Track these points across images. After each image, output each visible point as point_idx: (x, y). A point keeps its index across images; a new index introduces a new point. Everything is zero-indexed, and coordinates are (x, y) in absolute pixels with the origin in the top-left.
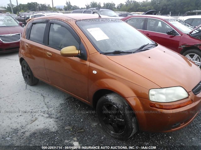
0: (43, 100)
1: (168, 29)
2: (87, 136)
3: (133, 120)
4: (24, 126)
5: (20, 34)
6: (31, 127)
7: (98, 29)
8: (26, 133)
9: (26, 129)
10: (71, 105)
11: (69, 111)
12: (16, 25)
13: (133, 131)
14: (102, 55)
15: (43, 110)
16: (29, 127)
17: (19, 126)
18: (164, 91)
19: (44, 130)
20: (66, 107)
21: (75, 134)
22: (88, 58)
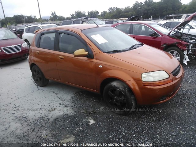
0: (56, 96)
1: (151, 31)
2: (99, 116)
3: (132, 97)
4: (47, 114)
5: (20, 45)
6: (53, 115)
7: (99, 35)
8: (50, 119)
9: (49, 117)
10: (80, 97)
11: (81, 101)
12: (14, 37)
13: (133, 106)
14: (105, 53)
15: (58, 103)
16: (51, 115)
17: (43, 115)
18: (152, 74)
19: (64, 115)
20: (76, 98)
21: (89, 114)
22: (95, 57)
